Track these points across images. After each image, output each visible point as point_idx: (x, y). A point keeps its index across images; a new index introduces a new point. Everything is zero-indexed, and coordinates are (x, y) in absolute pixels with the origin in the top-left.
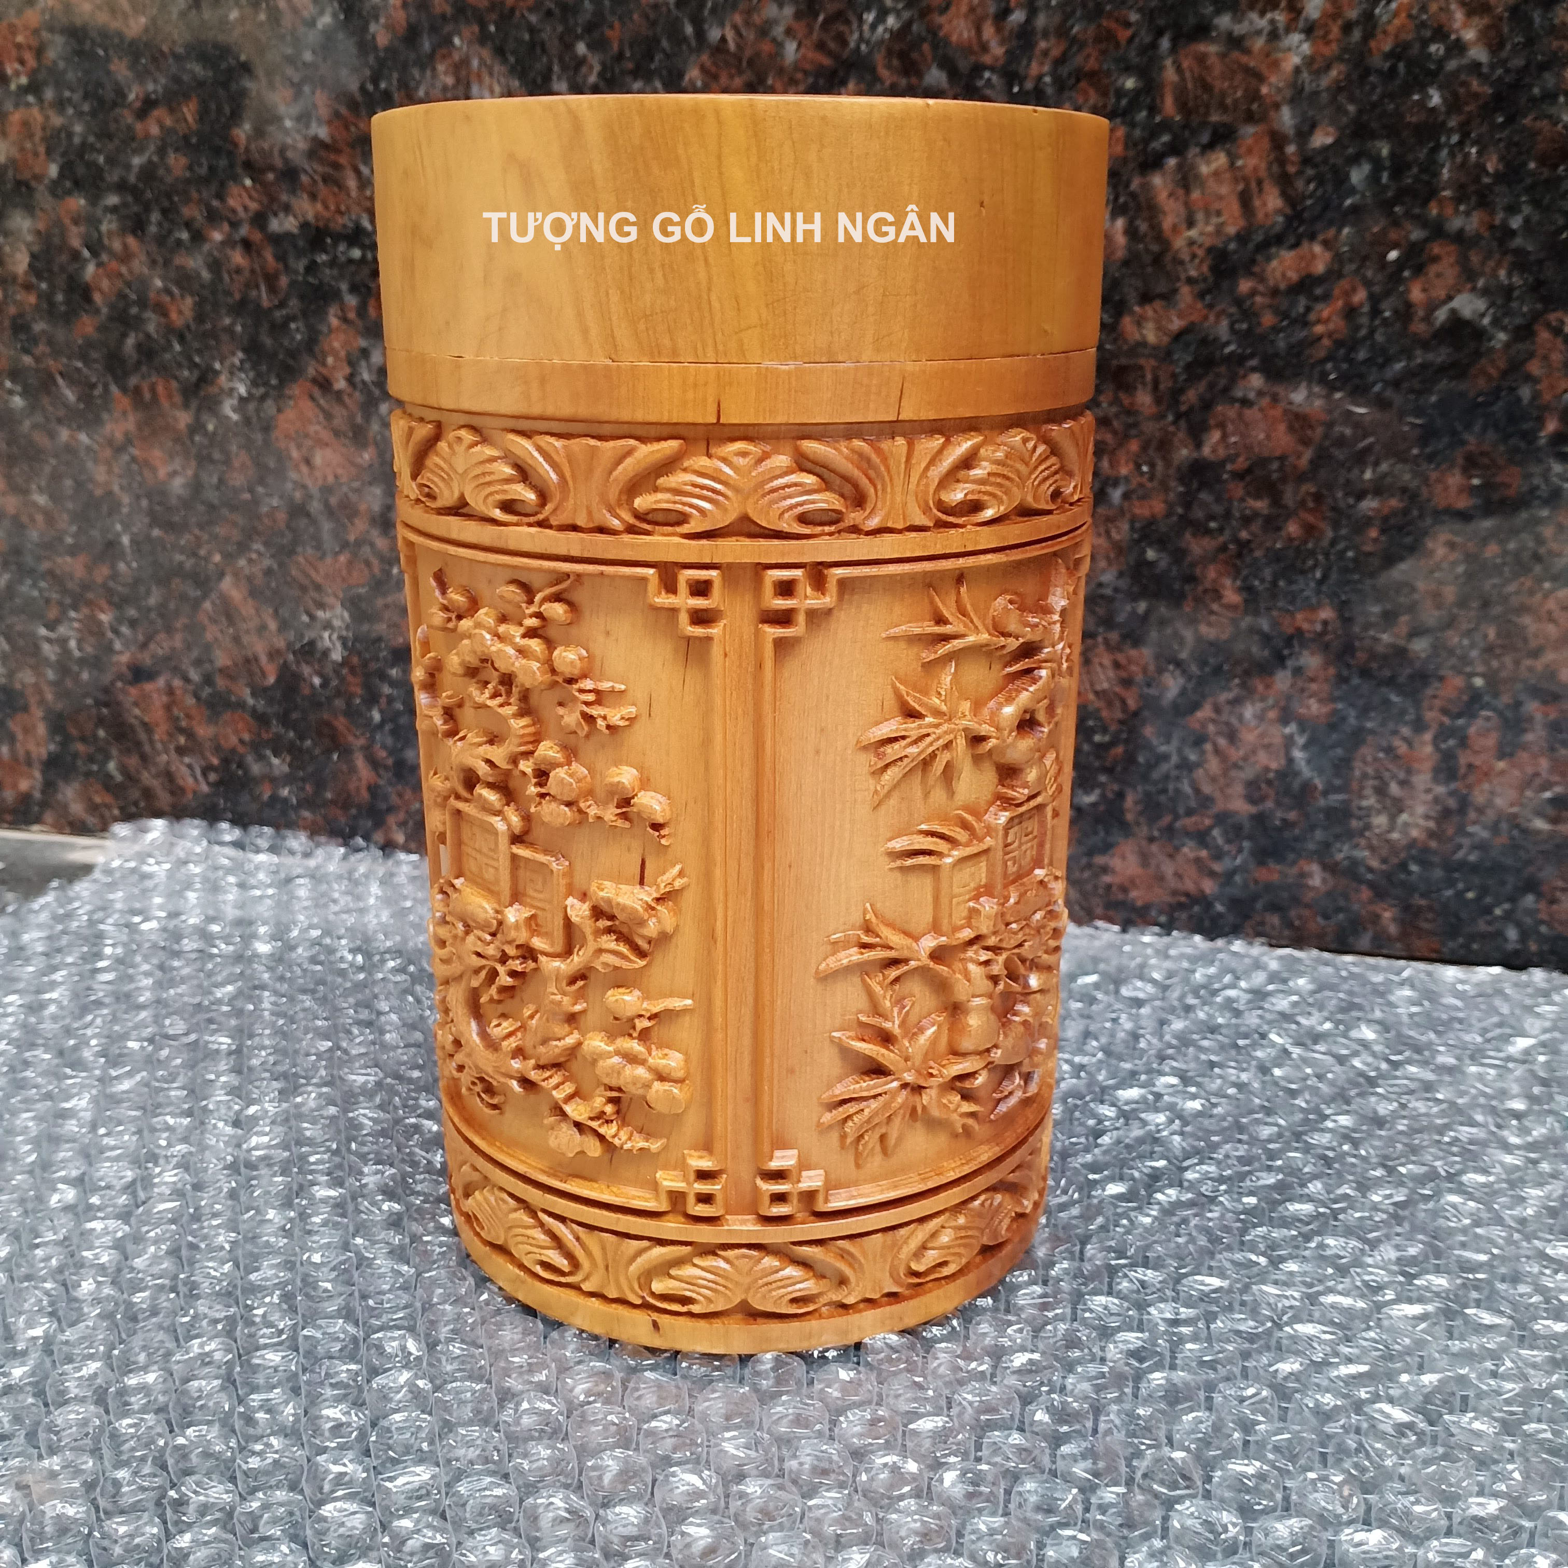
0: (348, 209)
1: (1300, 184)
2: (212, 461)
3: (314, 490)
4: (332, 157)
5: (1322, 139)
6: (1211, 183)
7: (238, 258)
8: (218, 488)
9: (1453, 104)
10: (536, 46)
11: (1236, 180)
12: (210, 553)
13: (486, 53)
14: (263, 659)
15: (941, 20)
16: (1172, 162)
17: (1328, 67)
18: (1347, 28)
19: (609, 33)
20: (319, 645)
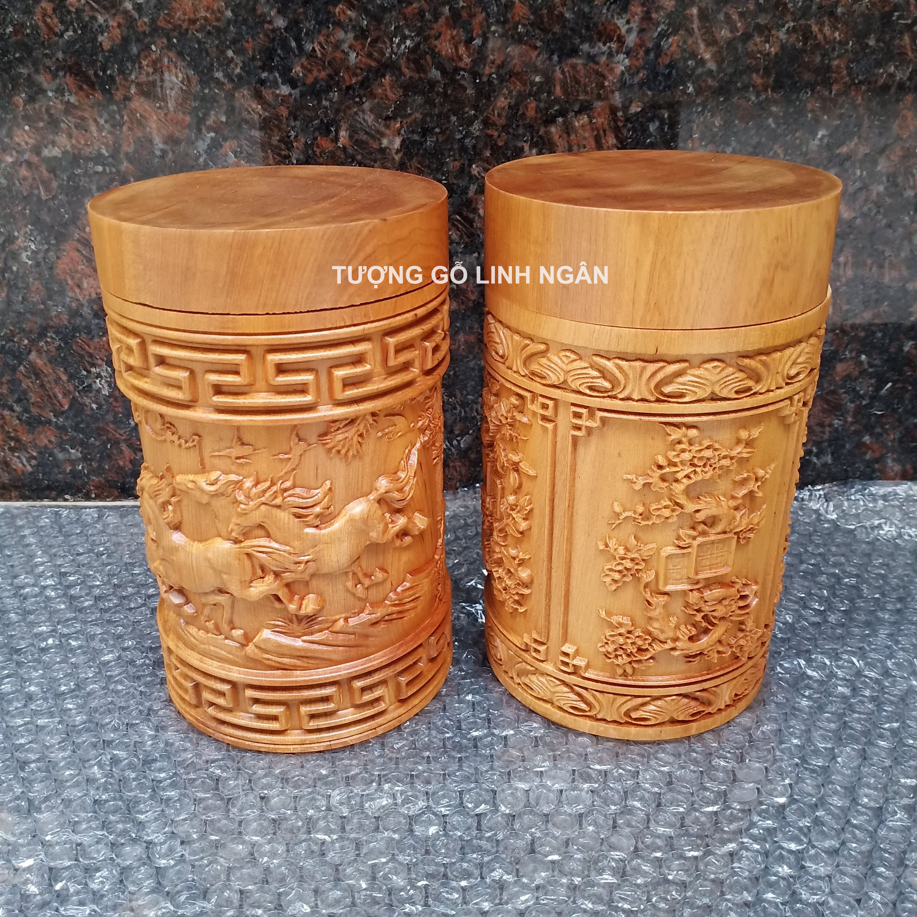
0: (92, 143)
1: (625, 132)
2: (17, 288)
3: (85, 302)
4: (80, 113)
5: (635, 108)
6: (580, 131)
7: (24, 172)
8: (22, 303)
9: (699, 91)
10: (202, 51)
11: (593, 129)
12: (21, 339)
13: (172, 54)
14: (60, 396)
15: (436, 42)
16: (560, 120)
17: (638, 72)
18: (647, 52)
19: (246, 45)
20: (94, 386)
